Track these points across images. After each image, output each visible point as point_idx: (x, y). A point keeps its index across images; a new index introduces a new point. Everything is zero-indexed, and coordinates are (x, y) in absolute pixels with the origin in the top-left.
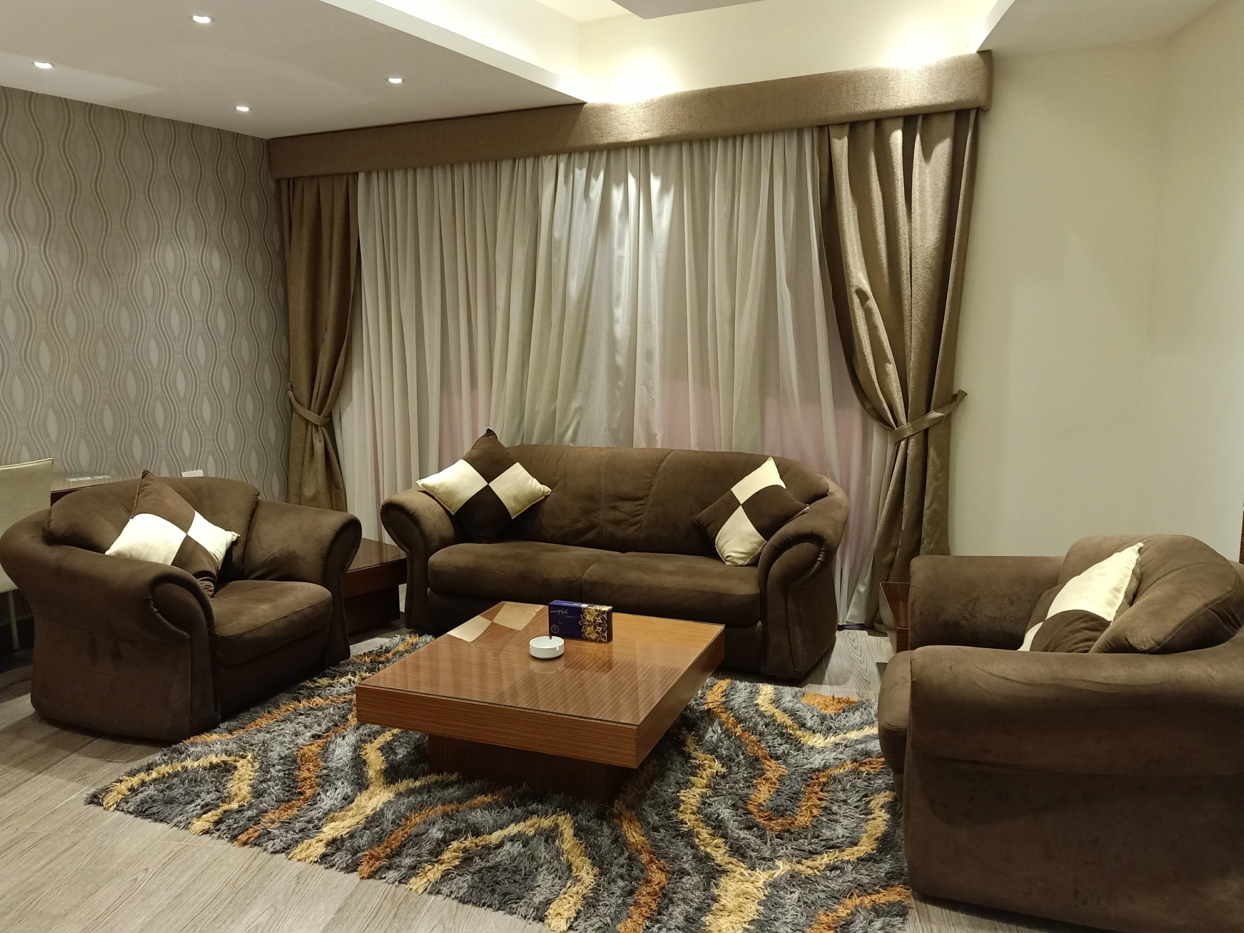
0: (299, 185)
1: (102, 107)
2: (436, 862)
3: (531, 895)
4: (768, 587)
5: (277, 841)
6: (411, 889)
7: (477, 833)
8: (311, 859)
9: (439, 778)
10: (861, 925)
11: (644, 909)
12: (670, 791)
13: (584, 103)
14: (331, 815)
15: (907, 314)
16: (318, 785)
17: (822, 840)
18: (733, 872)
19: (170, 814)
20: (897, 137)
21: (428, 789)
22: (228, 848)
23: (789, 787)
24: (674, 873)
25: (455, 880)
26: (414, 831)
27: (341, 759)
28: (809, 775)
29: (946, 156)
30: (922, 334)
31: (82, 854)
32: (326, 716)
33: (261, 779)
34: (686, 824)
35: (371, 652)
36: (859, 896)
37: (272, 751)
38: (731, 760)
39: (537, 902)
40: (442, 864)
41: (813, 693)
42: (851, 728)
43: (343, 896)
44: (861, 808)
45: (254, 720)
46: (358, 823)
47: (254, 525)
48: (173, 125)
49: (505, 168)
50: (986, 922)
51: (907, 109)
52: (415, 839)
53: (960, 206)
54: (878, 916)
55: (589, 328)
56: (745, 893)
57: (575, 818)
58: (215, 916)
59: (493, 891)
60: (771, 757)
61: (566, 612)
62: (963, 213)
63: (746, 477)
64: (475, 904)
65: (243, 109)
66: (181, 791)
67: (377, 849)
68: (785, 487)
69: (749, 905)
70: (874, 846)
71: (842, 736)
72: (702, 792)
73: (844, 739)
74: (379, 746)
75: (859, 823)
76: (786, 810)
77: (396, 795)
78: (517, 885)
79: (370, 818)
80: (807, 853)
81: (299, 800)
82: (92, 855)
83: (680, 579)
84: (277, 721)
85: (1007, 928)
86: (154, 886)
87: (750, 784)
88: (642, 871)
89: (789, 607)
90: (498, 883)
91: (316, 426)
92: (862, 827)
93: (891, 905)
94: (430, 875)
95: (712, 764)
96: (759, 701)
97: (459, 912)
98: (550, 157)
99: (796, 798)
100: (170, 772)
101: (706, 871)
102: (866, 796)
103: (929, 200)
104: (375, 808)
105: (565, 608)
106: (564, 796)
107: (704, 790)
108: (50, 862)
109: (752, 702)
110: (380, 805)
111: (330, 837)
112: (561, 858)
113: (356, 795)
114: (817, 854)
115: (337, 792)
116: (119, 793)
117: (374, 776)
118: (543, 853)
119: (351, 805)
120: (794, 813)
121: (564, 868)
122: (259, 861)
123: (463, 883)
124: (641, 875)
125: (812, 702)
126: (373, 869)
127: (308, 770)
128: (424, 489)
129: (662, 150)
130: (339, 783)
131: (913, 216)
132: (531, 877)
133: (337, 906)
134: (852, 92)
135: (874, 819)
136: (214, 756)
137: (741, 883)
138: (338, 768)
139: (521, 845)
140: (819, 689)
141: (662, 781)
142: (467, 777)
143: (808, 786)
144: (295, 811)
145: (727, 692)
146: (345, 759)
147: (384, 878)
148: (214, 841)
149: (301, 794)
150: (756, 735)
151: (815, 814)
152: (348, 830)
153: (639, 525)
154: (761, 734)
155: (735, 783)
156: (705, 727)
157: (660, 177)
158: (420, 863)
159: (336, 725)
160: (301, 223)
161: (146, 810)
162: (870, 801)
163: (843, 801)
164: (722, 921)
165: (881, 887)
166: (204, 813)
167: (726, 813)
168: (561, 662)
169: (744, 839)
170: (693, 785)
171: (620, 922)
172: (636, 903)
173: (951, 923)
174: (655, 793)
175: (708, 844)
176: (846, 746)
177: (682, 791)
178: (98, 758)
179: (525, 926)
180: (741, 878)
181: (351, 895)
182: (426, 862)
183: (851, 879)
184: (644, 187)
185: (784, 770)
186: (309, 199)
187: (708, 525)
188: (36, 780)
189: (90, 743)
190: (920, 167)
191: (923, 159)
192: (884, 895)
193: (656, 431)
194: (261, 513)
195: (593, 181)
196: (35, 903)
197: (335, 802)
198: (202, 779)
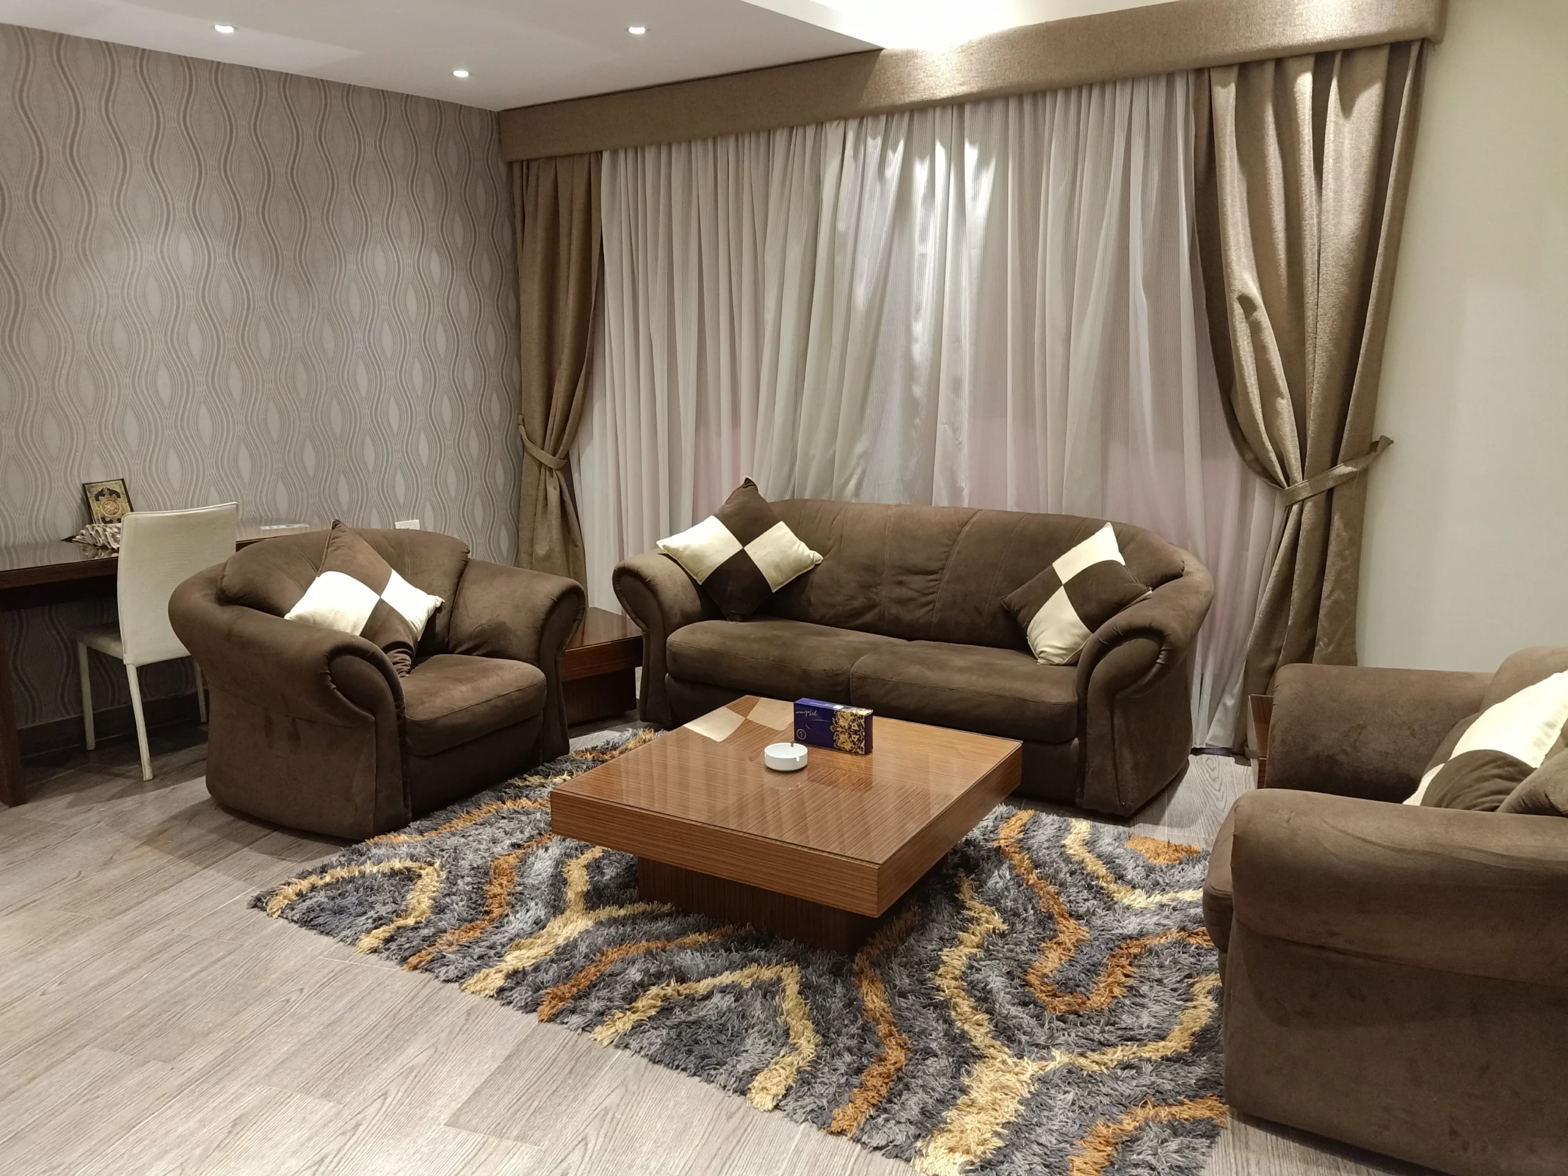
0: (534, 167)
1: (299, 77)
2: (629, 1010)
3: (735, 1062)
4: (1089, 695)
5: (452, 967)
6: (595, 1040)
7: (682, 979)
8: (487, 992)
9: (649, 908)
10: (1151, 1144)
11: (871, 1094)
12: (930, 947)
13: (881, 49)
14: (517, 941)
15: (1310, 330)
16: (508, 904)
17: (1119, 1029)
18: (993, 1058)
19: (337, 926)
20: (1305, 84)
21: (633, 919)
22: (395, 972)
23: (1088, 956)
24: (917, 1052)
25: (648, 1034)
26: (609, 969)
27: (540, 874)
28: (1117, 943)
29: (1374, 108)
30: (1331, 359)
31: (236, 965)
32: (530, 822)
33: (446, 892)
34: (944, 991)
35: (594, 748)
36: (1154, 1107)
37: (463, 859)
38: (1016, 914)
39: (741, 1071)
40: (634, 1013)
41: (1143, 835)
42: (1187, 885)
43: (516, 1041)
44: (1180, 992)
45: (449, 820)
46: (546, 954)
47: (462, 588)
48: (382, 96)
49: (780, 139)
50: (1324, 1157)
51: (1321, 44)
52: (608, 979)
53: (1392, 179)
54: (1175, 1134)
55: (880, 348)
56: (1003, 1087)
57: (803, 972)
58: (367, 1052)
59: (690, 1052)
60: (1071, 915)
61: (815, 714)
62: (1396, 190)
63: (1074, 549)
64: (667, 1065)
65: (461, 74)
66: (354, 899)
67: (562, 988)
68: (1123, 563)
69: (1006, 1103)
70: (1188, 1043)
71: (1171, 895)
72: (971, 953)
73: (1173, 900)
74: (586, 863)
75: (1173, 1011)
76: (1078, 986)
77: (596, 924)
78: (720, 1047)
79: (560, 950)
80: (1096, 1044)
81: (484, 920)
82: (245, 968)
83: (974, 678)
84: (475, 824)
85: (1354, 1169)
86: (307, 1010)
87: (1036, 948)
88: (877, 1046)
89: (1116, 722)
90: (697, 1042)
91: (551, 469)
92: (1176, 1016)
93: (1196, 1121)
94: (619, 1025)
95: (990, 918)
96: (1067, 842)
97: (647, 1073)
98: (836, 123)
99: (1093, 972)
100: (345, 876)
101: (958, 1053)
102: (1189, 976)
103: (1347, 170)
104: (569, 937)
105: (814, 708)
106: (795, 942)
107: (974, 951)
108: (202, 971)
109: (1058, 842)
110: (576, 934)
111: (511, 968)
112: (778, 1019)
113: (548, 920)
114: (1109, 1046)
115: (528, 915)
116: (285, 898)
117: (573, 899)
118: (757, 1011)
119: (542, 932)
120: (1088, 990)
121: (780, 1032)
122: (427, 990)
123: (656, 1038)
124: (874, 1050)
125: (1139, 848)
126: (554, 1011)
127: (501, 885)
128: (666, 552)
129: (982, 108)
130: (533, 904)
131: (1324, 192)
132: (738, 1039)
133: (506, 1053)
134: (1242, 22)
135: (1195, 1007)
136: (397, 861)
137: (1001, 1073)
138: (533, 885)
139: (733, 999)
140: (1154, 831)
141: (922, 934)
142: (682, 909)
143: (1113, 956)
144: (478, 934)
145: (1027, 827)
146: (544, 875)
147: (567, 1023)
148: (382, 962)
149: (487, 913)
150: (1055, 885)
151: (1115, 994)
152: (534, 961)
153: (930, 607)
154: (1062, 885)
155: (1016, 945)
156: (990, 870)
157: (977, 145)
158: (609, 1009)
159: (540, 834)
160: (535, 218)
161: (312, 920)
162: (1192, 985)
163: (1157, 981)
164: (968, 1119)
165: (1187, 1097)
166: (376, 928)
167: (997, 982)
168: (804, 775)
169: (1015, 1017)
170: (961, 943)
171: (838, 1106)
172: (861, 1085)
173: (1276, 1153)
174: (909, 949)
175: (966, 1020)
176: (1174, 909)
177: (945, 950)
178: (272, 854)
179: (724, 1098)
180: (1002, 1067)
181: (525, 1041)
182: (617, 1008)
183: (1148, 1083)
184: (957, 159)
185: (1084, 933)
186: (546, 186)
187: (1019, 610)
188: (201, 876)
189: (265, 836)
190: (1336, 123)
191: (1340, 114)
192: (1189, 1108)
193: (963, 485)
194: (470, 575)
195: (890, 153)
196: (179, 1016)
197: (525, 926)
198: (379, 887)
